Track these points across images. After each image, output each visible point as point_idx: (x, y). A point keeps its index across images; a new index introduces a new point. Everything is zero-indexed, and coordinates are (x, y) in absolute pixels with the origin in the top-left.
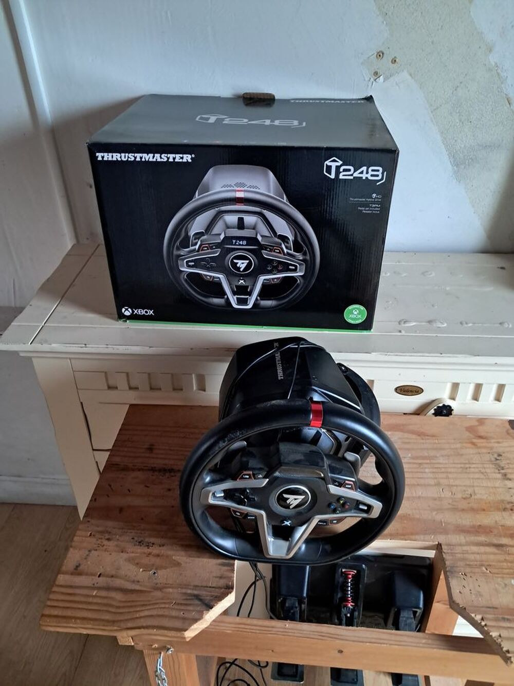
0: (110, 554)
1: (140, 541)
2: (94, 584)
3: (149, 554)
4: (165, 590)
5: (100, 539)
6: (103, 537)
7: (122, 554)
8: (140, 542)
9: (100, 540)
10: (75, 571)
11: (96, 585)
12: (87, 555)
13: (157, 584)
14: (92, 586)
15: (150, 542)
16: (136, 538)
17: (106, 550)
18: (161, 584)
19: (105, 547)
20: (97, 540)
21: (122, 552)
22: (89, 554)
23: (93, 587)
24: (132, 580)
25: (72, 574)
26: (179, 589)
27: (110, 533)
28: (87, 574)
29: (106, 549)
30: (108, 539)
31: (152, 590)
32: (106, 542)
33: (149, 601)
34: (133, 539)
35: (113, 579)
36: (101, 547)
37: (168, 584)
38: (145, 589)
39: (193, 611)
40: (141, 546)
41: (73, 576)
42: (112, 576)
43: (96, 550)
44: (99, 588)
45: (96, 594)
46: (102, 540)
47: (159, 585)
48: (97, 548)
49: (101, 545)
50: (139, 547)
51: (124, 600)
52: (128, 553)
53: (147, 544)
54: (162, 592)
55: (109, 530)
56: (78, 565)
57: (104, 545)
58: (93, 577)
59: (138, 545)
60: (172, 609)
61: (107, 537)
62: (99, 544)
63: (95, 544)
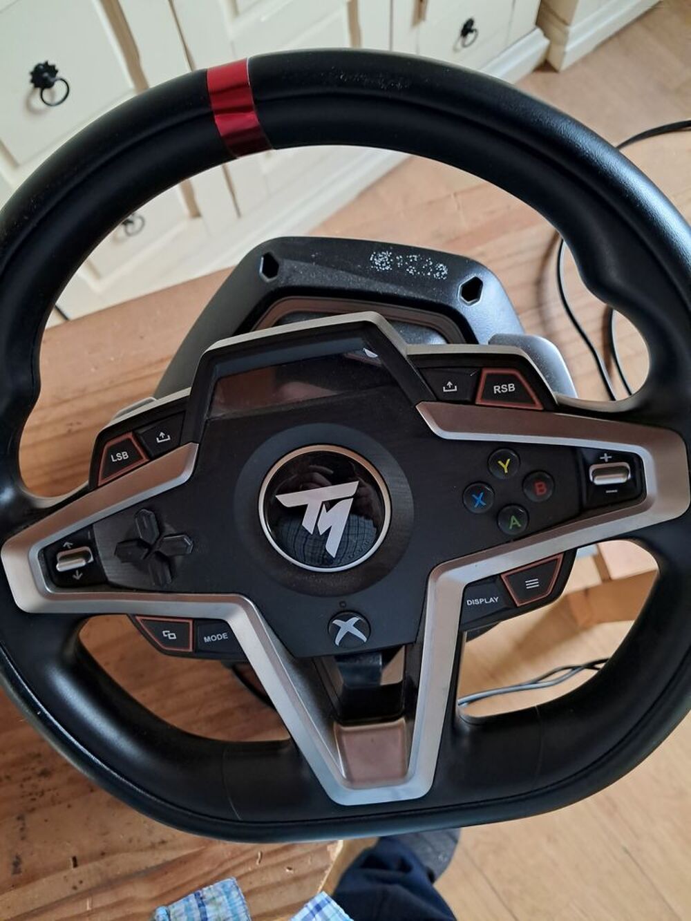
0: (69, 806)
2: (75, 888)
5: (25, 780)
6: (29, 773)
9: (27, 783)
10: (17, 876)
11: (81, 888)
12: (22, 829)
14: (74, 892)
17: (53, 802)
19: (48, 795)
20: (22, 786)
21: (92, 791)
22: (24, 824)
23: (78, 894)
24: (149, 844)
25: (15, 886)
27: (39, 755)
28: (47, 872)
29: (53, 796)
30: (45, 773)
31: (203, 847)
32: (44, 783)
33: (209, 873)
35: (107, 859)
36: (37, 797)
38: (185, 852)
39: (305, 856)
41: (19, 890)
42: (103, 854)
43: (33, 810)
44: (91, 892)
45: (91, 906)
46: (32, 781)
48: (32, 805)
49: (37, 794)
51: (155, 894)
56: (15, 859)
57: (42, 793)
58: (65, 873)
60: (263, 870)
61: (38, 770)
62: (31, 794)
63: (23, 797)
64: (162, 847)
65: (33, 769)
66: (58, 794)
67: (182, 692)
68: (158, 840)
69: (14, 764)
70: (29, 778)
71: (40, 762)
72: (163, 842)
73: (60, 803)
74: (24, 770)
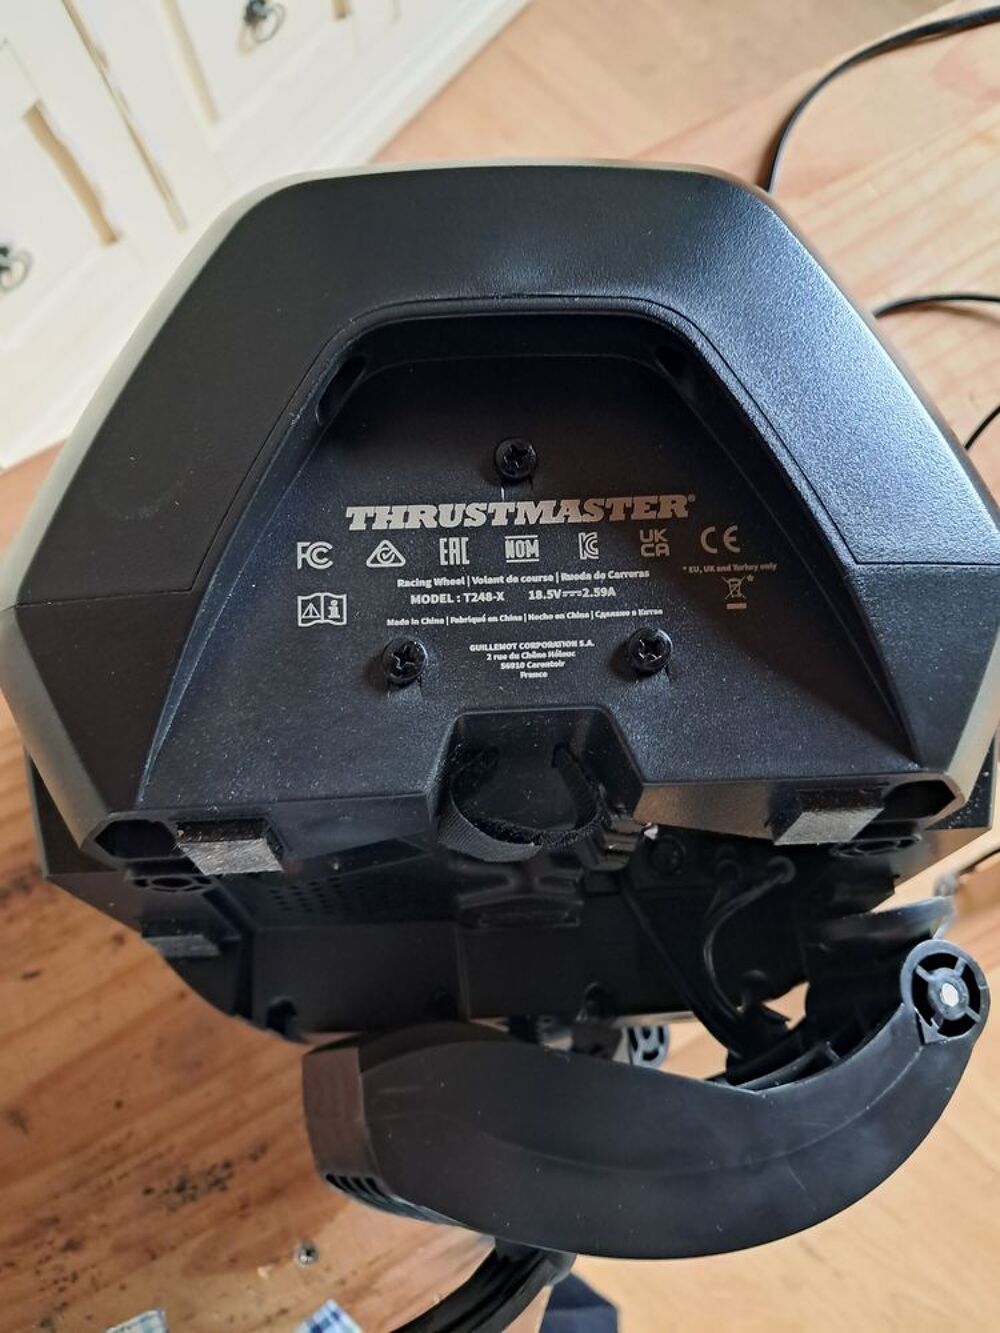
0: (123, 1288)
1: (175, 1183)
3: (244, 1207)
4: (380, 1284)
5: (40, 1262)
6: (46, 1250)
7: (158, 1264)
8: (181, 1189)
9: (46, 1267)
13: (343, 1282)
15: (214, 1167)
16: (158, 1186)
17: (96, 1286)
18: (354, 1273)
19: (84, 1281)
20: (38, 1273)
21: (154, 1257)
22: (54, 1331)
26: (421, 1250)
27: (56, 1220)
29: (93, 1279)
30: (72, 1246)
32: (73, 1261)
34: (148, 1191)
36: (67, 1285)
37: (377, 1259)
40: (193, 1198)
43: (65, 1305)
46: (53, 1263)
47: (352, 1283)
48: (63, 1297)
49: (65, 1280)
50: (191, 1207)
52: (173, 1248)
53: (211, 1179)
54: (378, 1292)
55: (46, 1213)
57: (75, 1277)
59: (184, 1201)
61: (61, 1241)
62: (56, 1282)
63: (42, 1290)
64: (283, 1319)
65: (51, 1243)
66: (100, 1273)
67: (268, 1077)
68: (274, 1310)
69: (15, 1242)
70: (48, 1258)
71: (60, 1231)
72: (284, 1312)
73: (107, 1285)
74: (36, 1247)
